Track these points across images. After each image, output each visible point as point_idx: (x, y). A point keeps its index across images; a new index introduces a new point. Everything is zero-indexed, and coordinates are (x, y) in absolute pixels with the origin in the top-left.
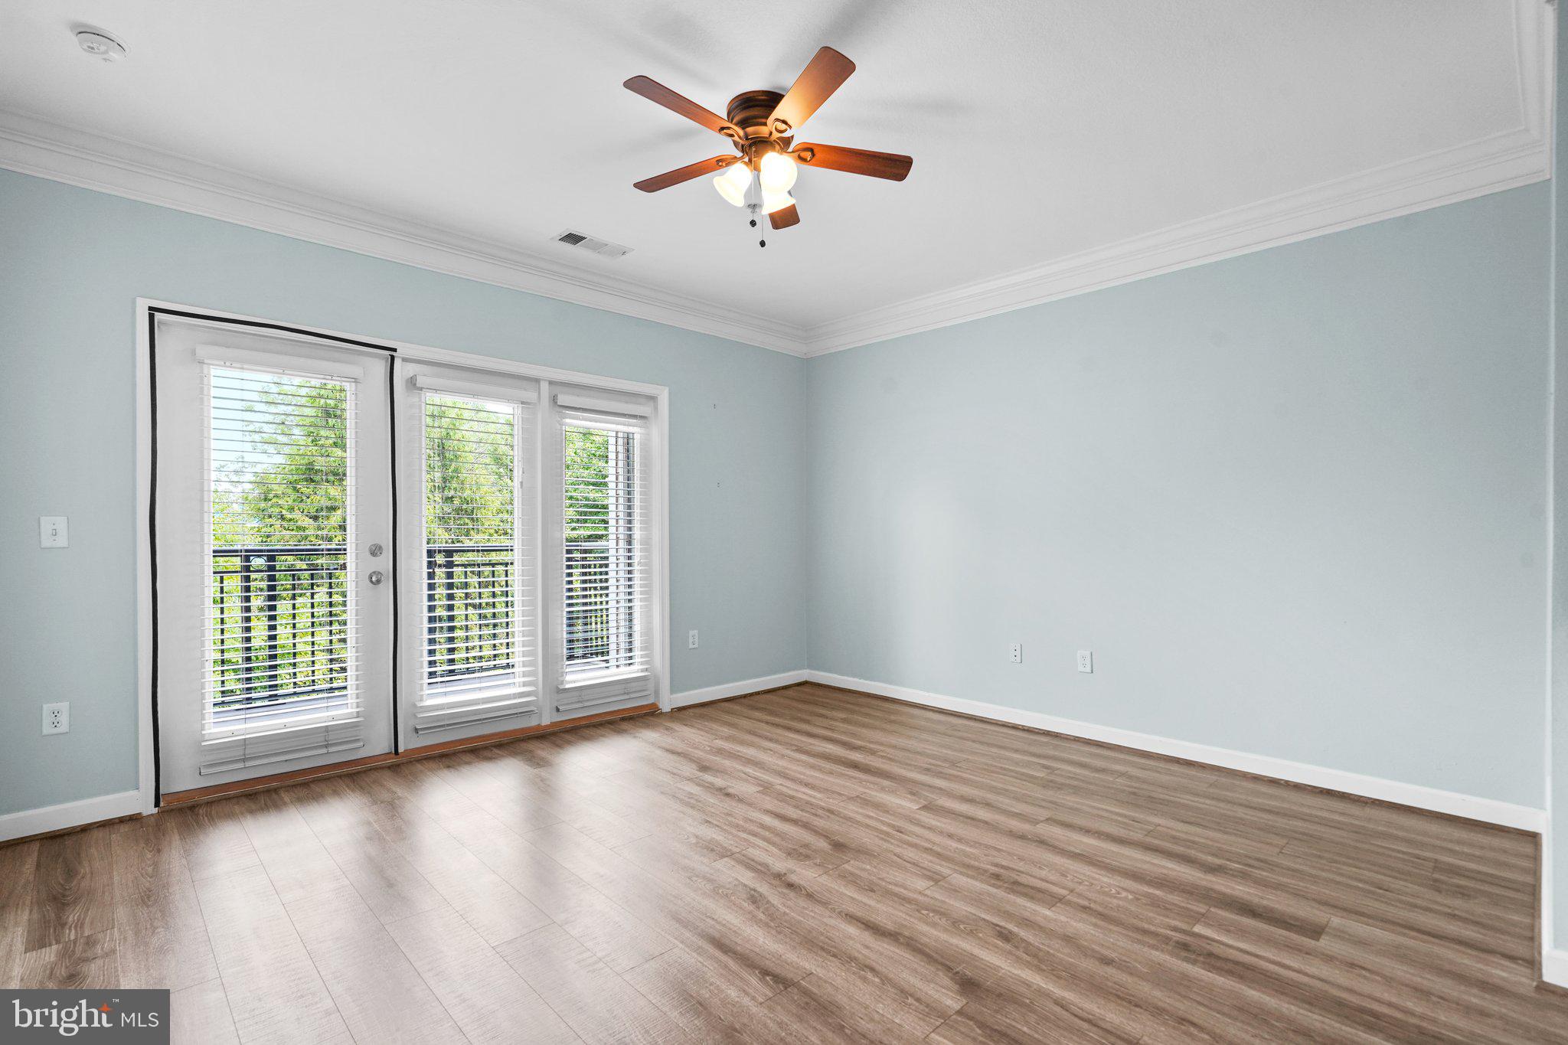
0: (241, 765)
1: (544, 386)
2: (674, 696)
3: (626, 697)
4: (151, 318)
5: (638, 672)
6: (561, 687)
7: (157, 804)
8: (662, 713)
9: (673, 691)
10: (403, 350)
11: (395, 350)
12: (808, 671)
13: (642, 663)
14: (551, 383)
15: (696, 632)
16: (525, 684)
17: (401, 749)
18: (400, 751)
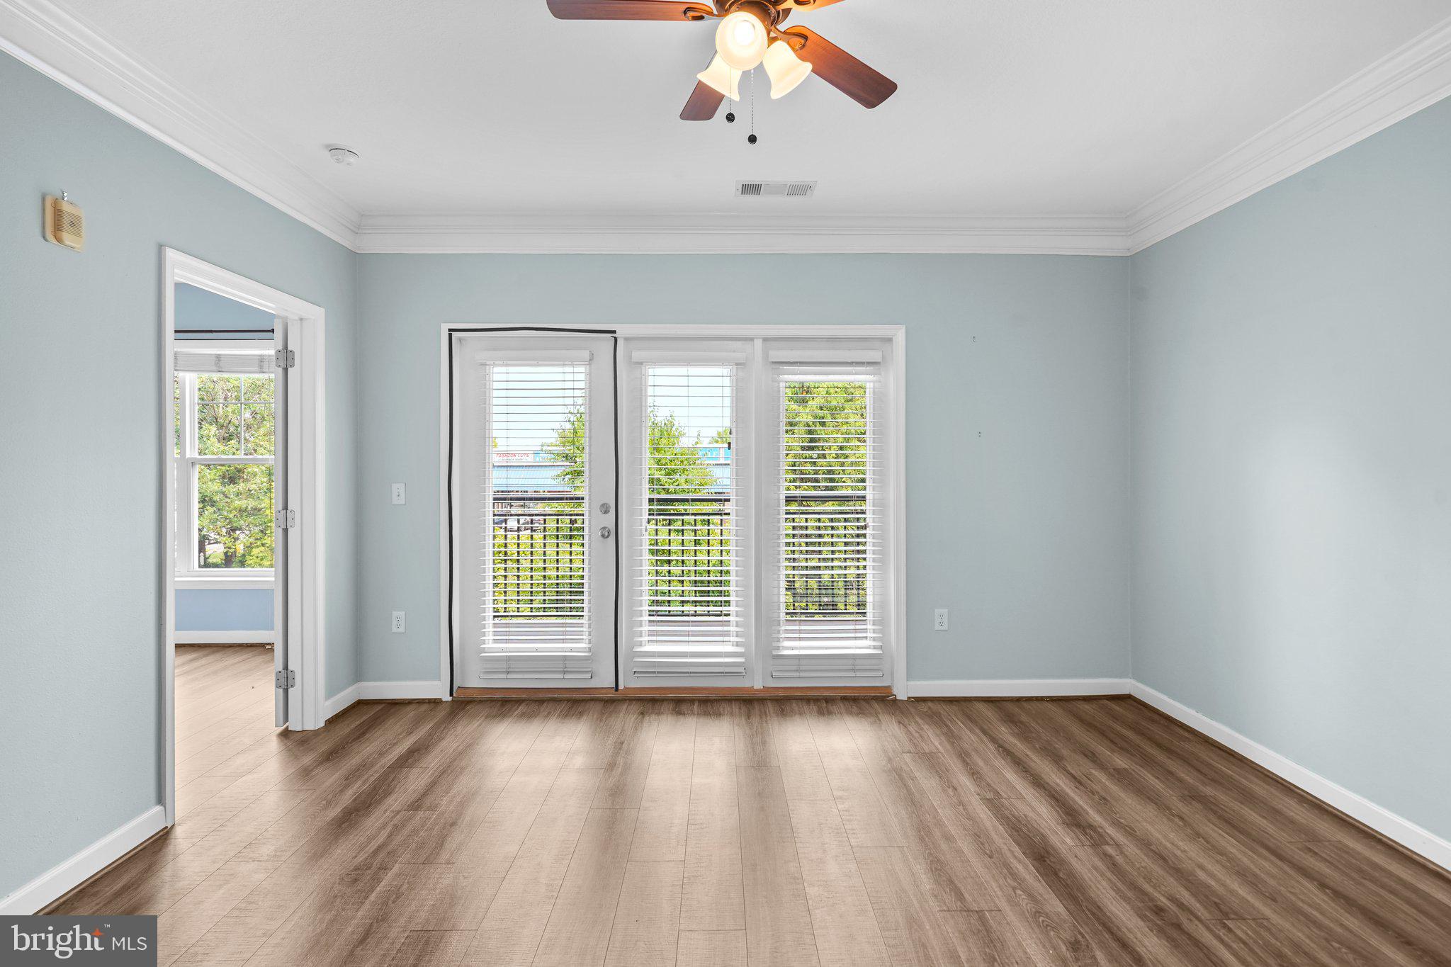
0: (503, 676)
1: (758, 344)
2: (912, 683)
3: (852, 674)
4: (450, 336)
5: (869, 647)
6: (775, 653)
7: (451, 694)
8: (895, 700)
9: (910, 676)
10: (622, 330)
11: (615, 332)
12: (1133, 681)
13: (874, 639)
14: (765, 340)
15: (945, 611)
16: (738, 644)
17: (621, 687)
18: (620, 688)
